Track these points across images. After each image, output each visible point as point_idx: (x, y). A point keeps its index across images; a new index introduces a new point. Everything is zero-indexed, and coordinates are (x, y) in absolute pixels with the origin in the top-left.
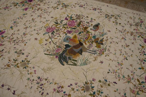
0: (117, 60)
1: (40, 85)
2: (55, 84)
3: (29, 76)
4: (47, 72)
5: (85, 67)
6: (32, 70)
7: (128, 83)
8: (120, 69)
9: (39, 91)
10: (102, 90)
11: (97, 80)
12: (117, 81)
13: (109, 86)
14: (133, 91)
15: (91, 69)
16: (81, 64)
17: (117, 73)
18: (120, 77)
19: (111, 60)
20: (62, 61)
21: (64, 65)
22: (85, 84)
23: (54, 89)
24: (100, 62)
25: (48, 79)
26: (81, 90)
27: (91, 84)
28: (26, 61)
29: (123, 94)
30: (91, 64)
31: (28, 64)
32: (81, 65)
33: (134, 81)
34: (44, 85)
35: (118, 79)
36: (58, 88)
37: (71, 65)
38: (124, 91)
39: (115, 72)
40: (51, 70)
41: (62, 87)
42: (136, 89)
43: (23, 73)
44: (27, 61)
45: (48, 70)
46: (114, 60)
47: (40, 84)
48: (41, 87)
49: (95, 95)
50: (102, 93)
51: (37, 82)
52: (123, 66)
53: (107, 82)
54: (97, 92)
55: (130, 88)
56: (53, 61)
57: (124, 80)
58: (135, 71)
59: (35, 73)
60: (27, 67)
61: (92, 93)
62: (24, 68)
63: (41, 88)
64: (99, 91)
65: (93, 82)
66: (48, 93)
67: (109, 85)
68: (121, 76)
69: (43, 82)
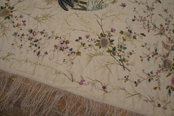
0: (146, 3)
1: (34, 42)
2: (57, 38)
3: (16, 30)
4: (42, 22)
5: (99, 12)
6: (20, 21)
7: (161, 35)
8: (149, 15)
9: (34, 50)
10: (125, 45)
11: (118, 31)
12: (145, 32)
13: (135, 39)
14: (167, 45)
15: (108, 15)
16: (93, 7)
17: (145, 21)
18: (150, 27)
19: (137, 2)
20: (65, 4)
21: (67, 10)
22: (100, 37)
23: (55, 46)
24: (121, 6)
25: (44, 32)
26: (96, 46)
27: (110, 37)
28: (7, 8)
29: (154, 50)
30: (108, 8)
31: (12, 12)
32: (93, 9)
33: (169, 33)
34: (39, 41)
35: (147, 29)
36: (61, 44)
37: (78, 9)
38: (155, 46)
39: (143, 20)
40: (48, 18)
41: (67, 42)
42: (171, 43)
43: (6, 25)
44: (9, 8)
45: (43, 19)
46: (141, 2)
47: (33, 40)
48: (35, 44)
49: (115, 51)
50: (125, 48)
51: (28, 37)
52: (154, 11)
53: (132, 33)
54: (118, 47)
55: (163, 42)
56: (50, 6)
57: (155, 31)
58: (170, 19)
59: (25, 25)
60: (10, 17)
61: (111, 49)
62: (5, 19)
63: (36, 46)
64: (121, 47)
65: (112, 33)
66: (46, 52)
67: (134, 37)
68: (151, 25)
69: (38, 36)
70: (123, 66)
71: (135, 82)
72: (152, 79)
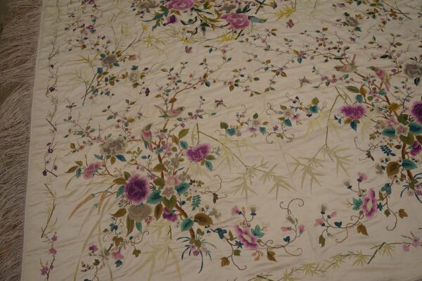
22: (115, 52)
23: (84, 25)
26: (101, 55)
27: (121, 60)
41: (93, 31)
61: (104, 70)
70: (87, 94)
71: (70, 118)
72: (83, 136)
